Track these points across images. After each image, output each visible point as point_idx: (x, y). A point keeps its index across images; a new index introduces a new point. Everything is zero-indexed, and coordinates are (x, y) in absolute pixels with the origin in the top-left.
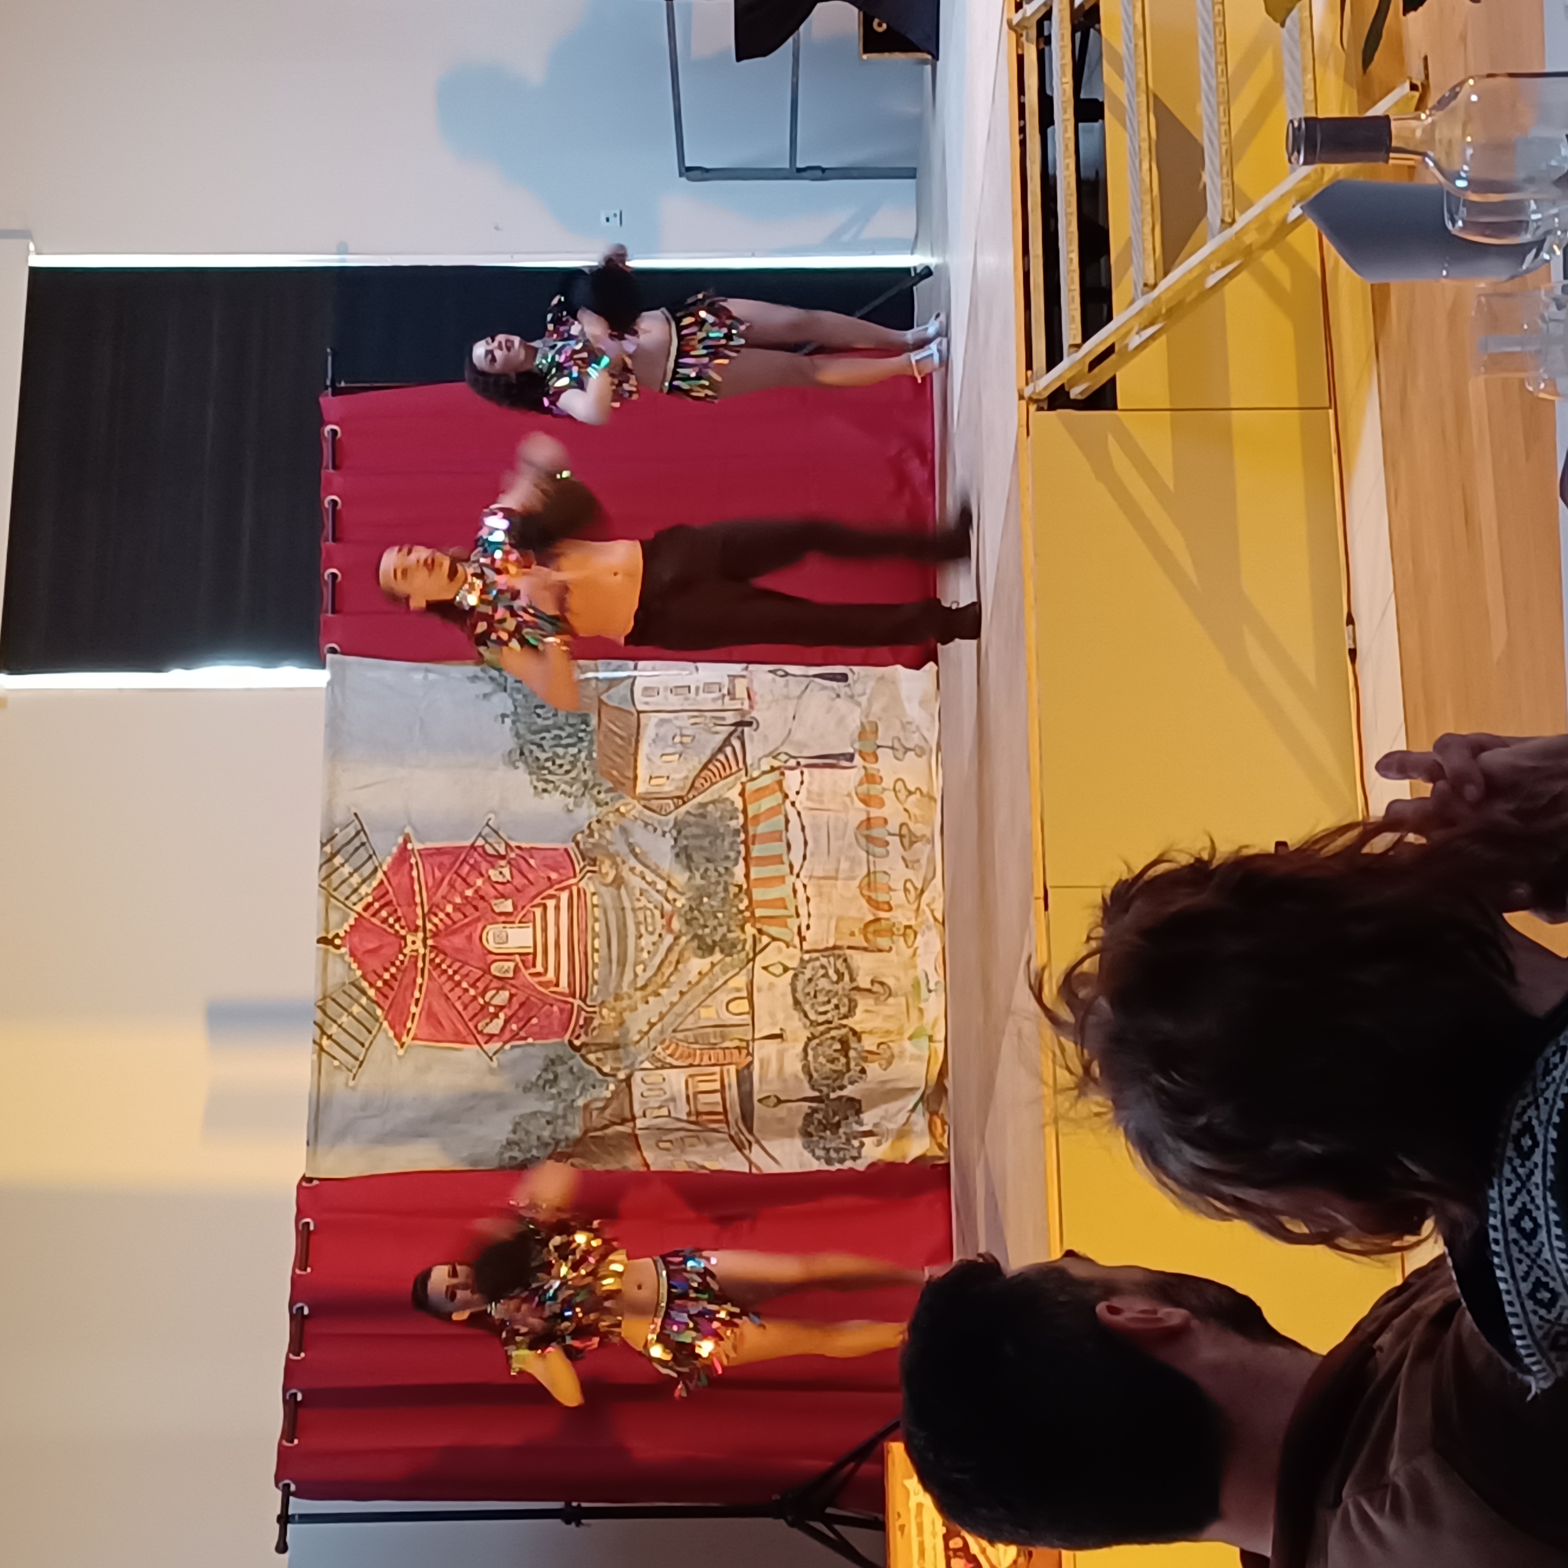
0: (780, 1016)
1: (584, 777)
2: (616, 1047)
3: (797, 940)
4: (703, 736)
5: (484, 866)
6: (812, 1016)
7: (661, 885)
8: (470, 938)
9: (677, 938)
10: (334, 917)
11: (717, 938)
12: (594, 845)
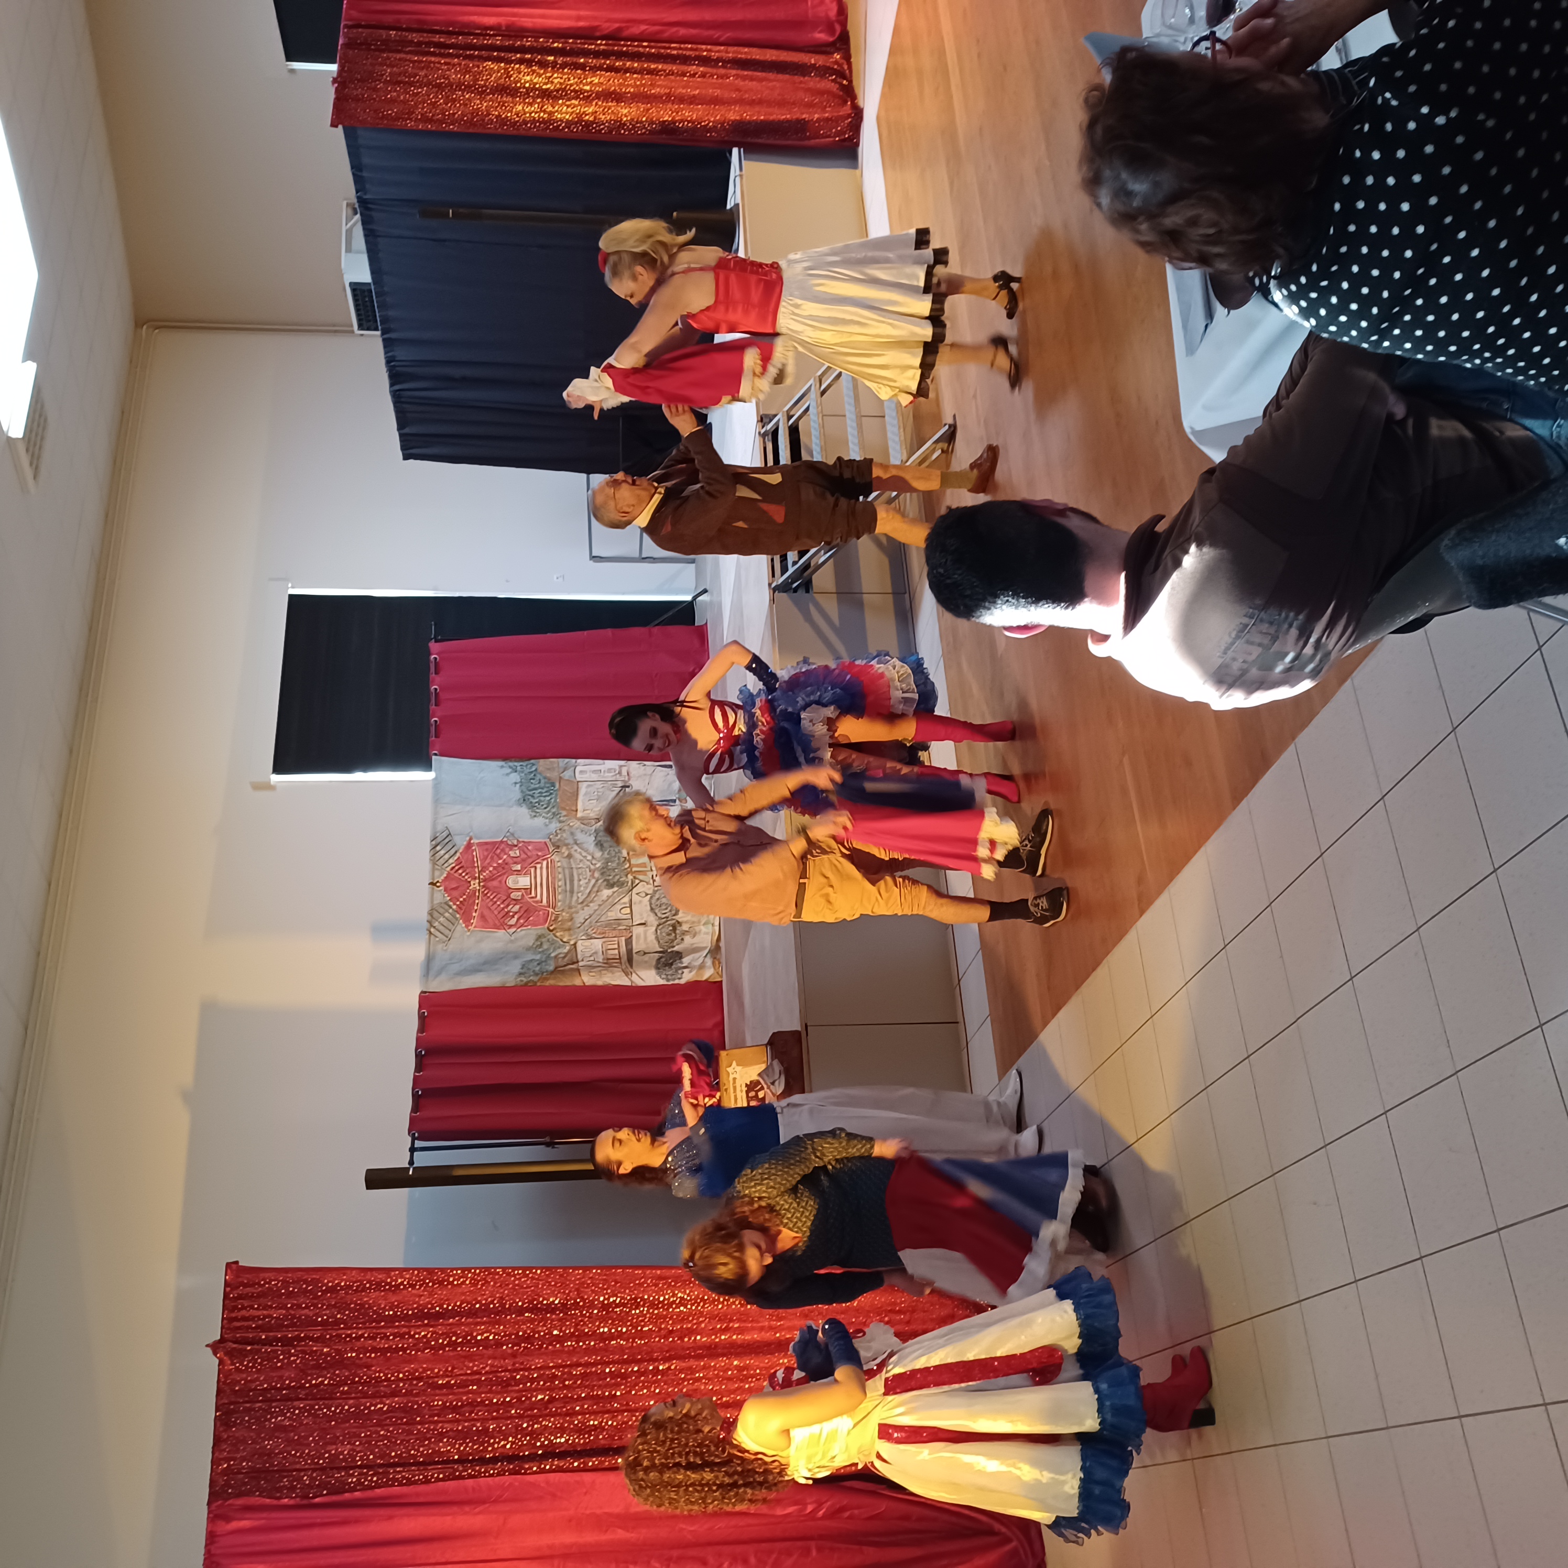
0: (645, 915)
1: (554, 810)
2: (569, 929)
3: (651, 881)
4: (608, 792)
5: (507, 850)
6: (659, 915)
7: (589, 858)
8: (500, 882)
9: (597, 881)
10: (437, 873)
11: (615, 880)
12: (559, 840)
